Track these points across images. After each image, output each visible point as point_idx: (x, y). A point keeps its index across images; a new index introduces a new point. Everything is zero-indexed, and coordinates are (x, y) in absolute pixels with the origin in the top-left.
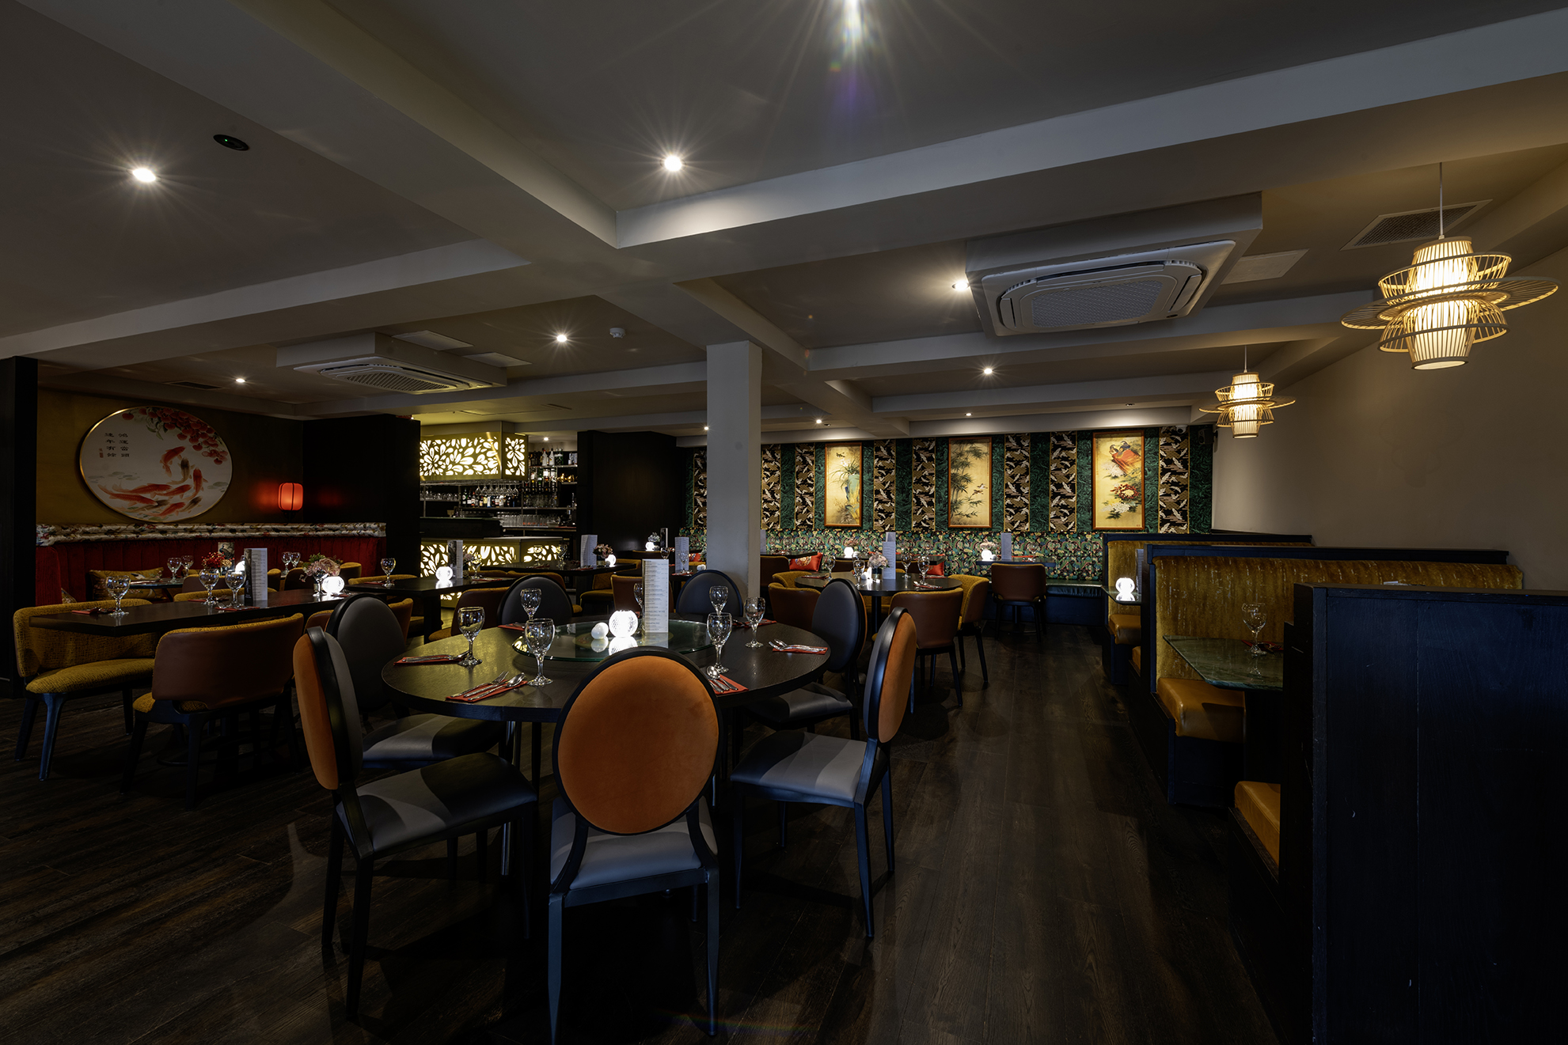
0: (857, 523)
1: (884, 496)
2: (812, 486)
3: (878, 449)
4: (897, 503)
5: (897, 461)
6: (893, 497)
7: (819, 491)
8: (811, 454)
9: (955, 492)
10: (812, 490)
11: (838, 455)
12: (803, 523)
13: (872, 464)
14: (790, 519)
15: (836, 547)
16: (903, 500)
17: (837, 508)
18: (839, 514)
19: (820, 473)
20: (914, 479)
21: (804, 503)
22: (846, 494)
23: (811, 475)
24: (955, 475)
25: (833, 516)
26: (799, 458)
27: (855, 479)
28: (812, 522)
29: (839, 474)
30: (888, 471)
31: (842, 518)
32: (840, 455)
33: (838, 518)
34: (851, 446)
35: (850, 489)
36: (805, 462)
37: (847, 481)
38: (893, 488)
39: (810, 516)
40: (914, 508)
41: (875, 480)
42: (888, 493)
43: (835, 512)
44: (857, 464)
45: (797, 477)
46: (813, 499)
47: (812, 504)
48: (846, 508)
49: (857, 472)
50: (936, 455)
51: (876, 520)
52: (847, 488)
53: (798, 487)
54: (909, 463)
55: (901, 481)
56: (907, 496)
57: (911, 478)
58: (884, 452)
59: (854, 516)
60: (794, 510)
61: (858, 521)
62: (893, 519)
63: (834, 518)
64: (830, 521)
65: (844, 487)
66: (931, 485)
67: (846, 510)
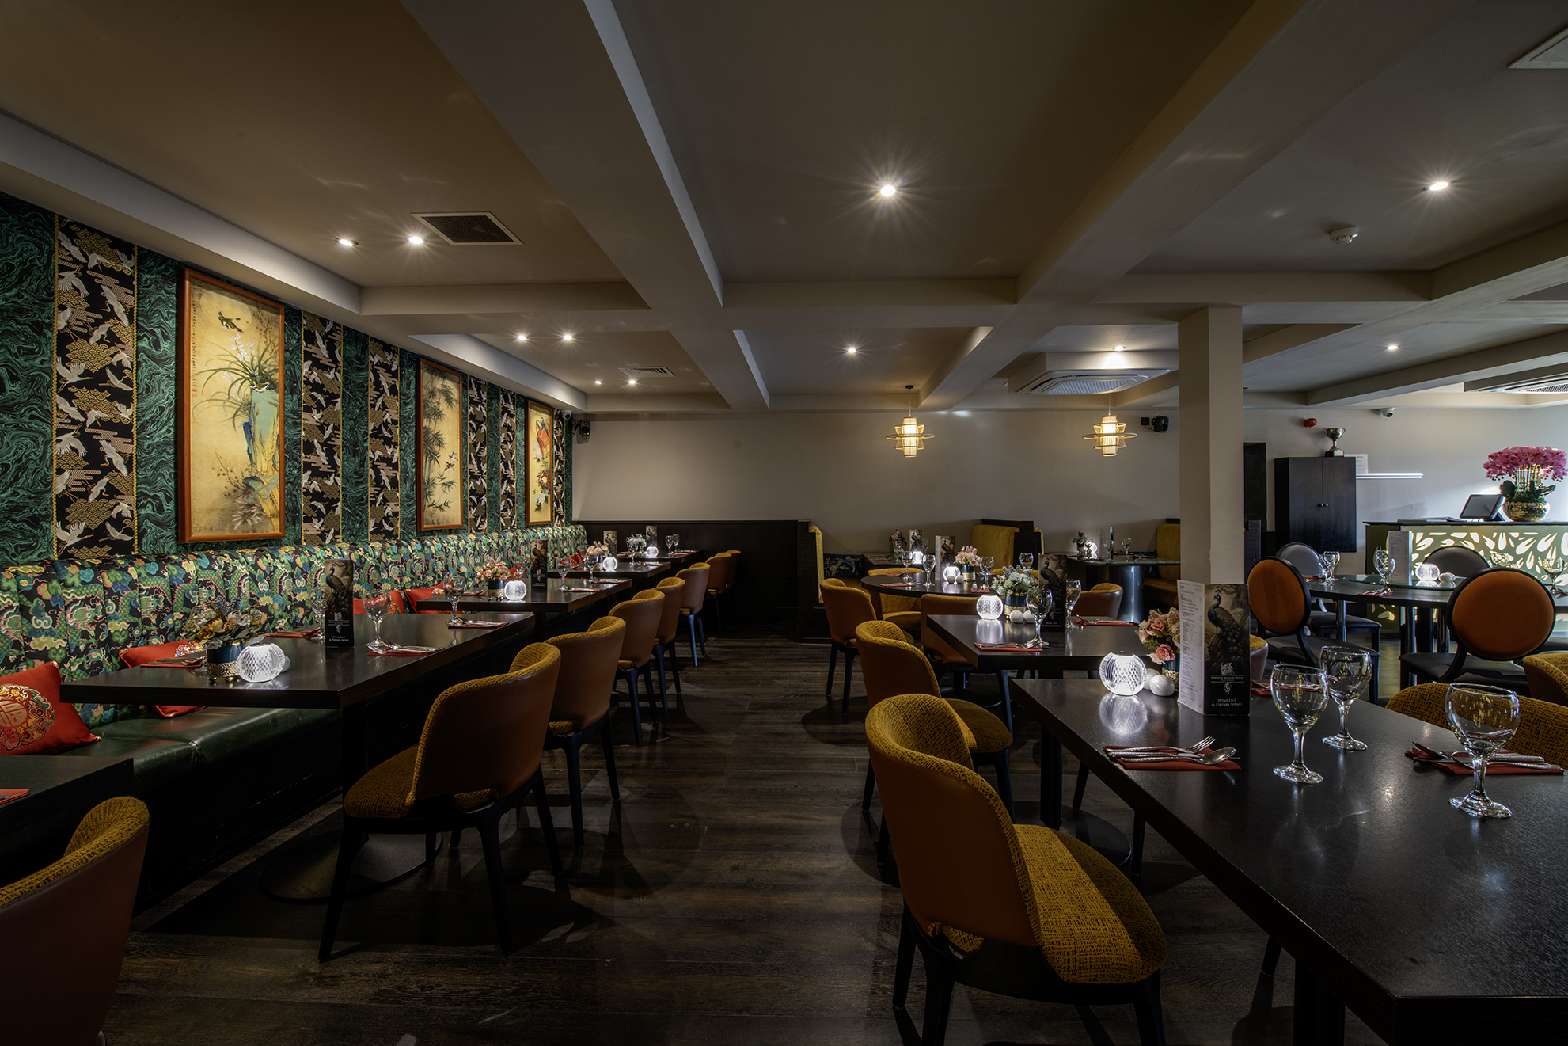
0: (274, 527)
1: (321, 458)
2: (125, 398)
3: (310, 338)
4: (346, 478)
5: (345, 379)
6: (339, 462)
7: (153, 420)
8: (125, 281)
9: (428, 463)
10: (126, 413)
11: (222, 319)
12: (94, 537)
13: (298, 374)
14: (35, 521)
15: (264, 601)
16: (356, 473)
17: (223, 484)
18: (227, 503)
19: (159, 361)
20: (371, 427)
21: (95, 459)
22: (246, 445)
23: (124, 358)
24: (427, 430)
25: (210, 510)
26: (69, 281)
27: (267, 402)
28: (129, 532)
29: (225, 379)
30: (331, 399)
31: (237, 517)
32: (228, 322)
33: (227, 515)
34: (258, 304)
35: (257, 429)
36: (96, 301)
37: (248, 407)
38: (338, 442)
39: (123, 508)
40: (372, 490)
41: (304, 415)
42: (330, 451)
43: (216, 496)
44: (273, 362)
45: (62, 352)
46: (131, 449)
47: (129, 464)
48: (247, 486)
49: (273, 386)
50: (401, 385)
51: (308, 520)
52: (247, 427)
53: (68, 396)
54: (363, 388)
55: (352, 429)
56: (362, 464)
57: (367, 425)
58: (322, 351)
59: (269, 508)
60: (49, 485)
61: (276, 522)
62: (338, 516)
63: (215, 517)
64: (201, 524)
65: (242, 419)
66: (395, 444)
67: (248, 490)
